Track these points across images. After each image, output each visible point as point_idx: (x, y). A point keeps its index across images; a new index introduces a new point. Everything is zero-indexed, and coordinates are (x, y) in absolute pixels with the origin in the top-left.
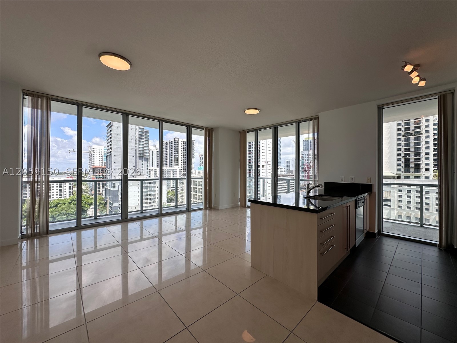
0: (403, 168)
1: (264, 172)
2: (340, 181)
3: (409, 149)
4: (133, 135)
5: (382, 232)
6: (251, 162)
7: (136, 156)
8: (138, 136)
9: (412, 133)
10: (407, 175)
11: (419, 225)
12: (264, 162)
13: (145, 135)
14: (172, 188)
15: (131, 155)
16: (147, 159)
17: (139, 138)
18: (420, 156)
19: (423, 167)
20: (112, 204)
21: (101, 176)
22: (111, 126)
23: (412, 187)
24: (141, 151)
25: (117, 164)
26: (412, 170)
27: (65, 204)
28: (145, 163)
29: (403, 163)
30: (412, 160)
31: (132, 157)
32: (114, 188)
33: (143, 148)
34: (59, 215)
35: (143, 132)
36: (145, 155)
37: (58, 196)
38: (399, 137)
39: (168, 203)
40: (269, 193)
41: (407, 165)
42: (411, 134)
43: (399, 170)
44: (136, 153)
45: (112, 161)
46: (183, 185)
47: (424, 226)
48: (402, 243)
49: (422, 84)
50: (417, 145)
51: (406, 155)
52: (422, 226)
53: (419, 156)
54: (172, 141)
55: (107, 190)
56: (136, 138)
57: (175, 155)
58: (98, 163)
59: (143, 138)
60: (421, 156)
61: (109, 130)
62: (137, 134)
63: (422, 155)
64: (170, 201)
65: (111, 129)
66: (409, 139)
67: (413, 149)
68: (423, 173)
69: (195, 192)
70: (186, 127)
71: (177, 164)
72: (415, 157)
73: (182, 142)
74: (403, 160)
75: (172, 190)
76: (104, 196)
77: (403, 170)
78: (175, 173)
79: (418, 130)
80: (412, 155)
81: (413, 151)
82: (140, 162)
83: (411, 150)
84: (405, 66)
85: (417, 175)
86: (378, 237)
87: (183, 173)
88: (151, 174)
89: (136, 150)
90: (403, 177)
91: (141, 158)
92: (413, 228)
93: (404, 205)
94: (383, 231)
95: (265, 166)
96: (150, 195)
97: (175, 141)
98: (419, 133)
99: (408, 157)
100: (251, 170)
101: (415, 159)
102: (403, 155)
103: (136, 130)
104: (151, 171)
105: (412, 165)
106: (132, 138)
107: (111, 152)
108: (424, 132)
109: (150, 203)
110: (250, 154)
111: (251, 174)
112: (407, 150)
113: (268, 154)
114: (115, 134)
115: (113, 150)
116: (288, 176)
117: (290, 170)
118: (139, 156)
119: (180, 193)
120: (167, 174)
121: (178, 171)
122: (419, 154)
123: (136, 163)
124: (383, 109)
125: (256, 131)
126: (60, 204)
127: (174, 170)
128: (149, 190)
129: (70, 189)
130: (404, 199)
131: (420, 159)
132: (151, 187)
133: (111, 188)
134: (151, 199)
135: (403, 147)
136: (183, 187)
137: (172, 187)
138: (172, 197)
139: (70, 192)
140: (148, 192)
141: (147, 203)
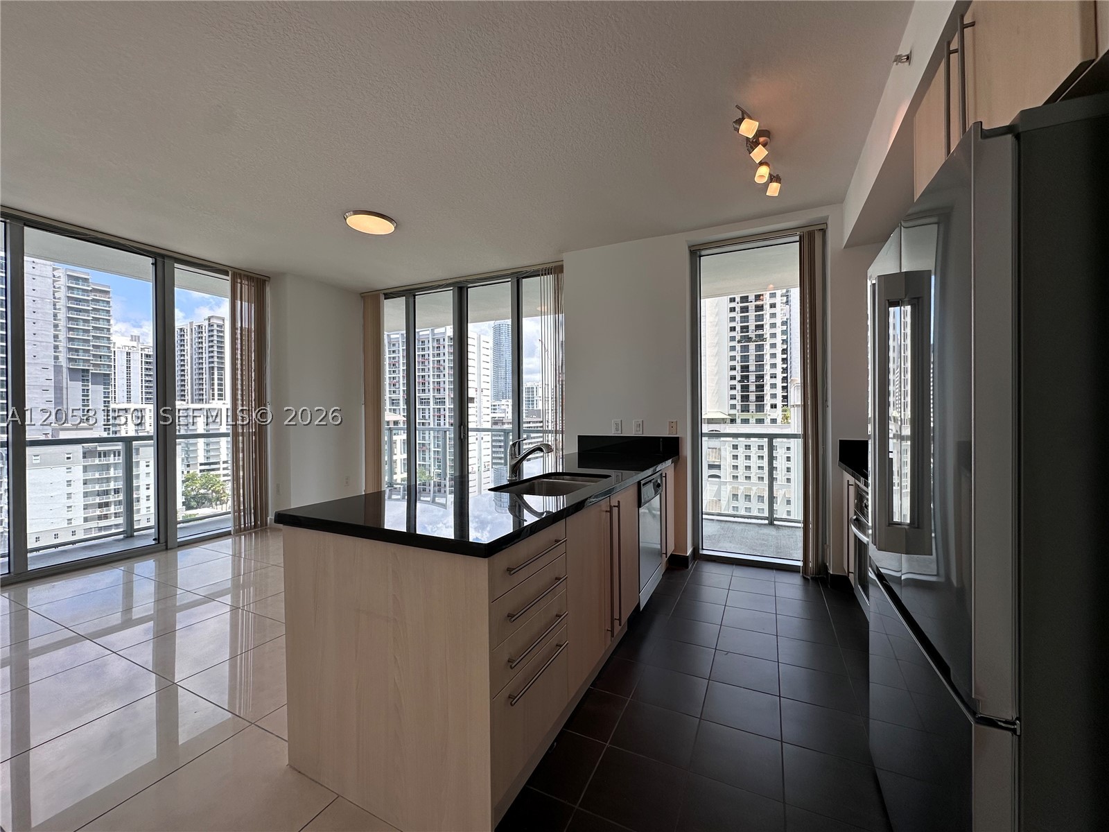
0: (738, 402)
1: (475, 413)
2: (612, 433)
3: (748, 367)
4: (42, 299)
5: (701, 552)
6: (442, 390)
7: (58, 369)
8: (62, 304)
9: (751, 338)
10: (745, 415)
11: (766, 522)
12: (474, 390)
13: (93, 300)
14: (201, 464)
15: (36, 362)
16: (105, 379)
17: (70, 309)
18: (763, 381)
19: (768, 401)
23: (752, 439)
24: (77, 350)
26: (752, 407)
28: (96, 391)
29: (738, 393)
30: (752, 388)
31: (39, 368)
33: (86, 341)
35: (84, 290)
36: (94, 365)
38: (733, 344)
40: (486, 464)
41: (745, 398)
42: (749, 339)
43: (733, 407)
44: (56, 358)
47: (775, 522)
48: (739, 572)
49: (774, 189)
50: (758, 359)
51: (743, 378)
52: (771, 524)
54: (200, 327)
56: (57, 307)
59: (87, 311)
60: (765, 381)
62: (61, 295)
63: (766, 378)
64: (198, 502)
66: (745, 349)
67: (754, 368)
68: (768, 413)
70: (150, 260)
71: (220, 395)
72: (756, 382)
74: (739, 387)
75: (201, 471)
77: (739, 407)
79: (760, 332)
80: (752, 378)
81: (753, 372)
82: (74, 389)
83: (750, 368)
84: (740, 121)
85: (760, 416)
86: (693, 565)
89: (56, 347)
90: (738, 421)
91: (81, 375)
92: (757, 529)
93: (741, 473)
94: (703, 549)
95: (475, 400)
97: (210, 325)
98: (761, 337)
99: (746, 383)
100: (442, 410)
101: (757, 387)
102: (738, 378)
103: (54, 281)
105: (752, 397)
106: (39, 306)
108: (768, 336)
110: (438, 368)
111: (442, 418)
112: (745, 368)
113: (482, 370)
116: (530, 422)
117: (535, 408)
118: (69, 369)
122: (762, 377)
123: (58, 389)
124: (700, 256)
125: (410, 293)
128: (112, 475)
130: (741, 462)
131: (763, 386)
135: (738, 362)
137: (203, 462)
138: (202, 491)
140: (108, 480)
141: (106, 517)
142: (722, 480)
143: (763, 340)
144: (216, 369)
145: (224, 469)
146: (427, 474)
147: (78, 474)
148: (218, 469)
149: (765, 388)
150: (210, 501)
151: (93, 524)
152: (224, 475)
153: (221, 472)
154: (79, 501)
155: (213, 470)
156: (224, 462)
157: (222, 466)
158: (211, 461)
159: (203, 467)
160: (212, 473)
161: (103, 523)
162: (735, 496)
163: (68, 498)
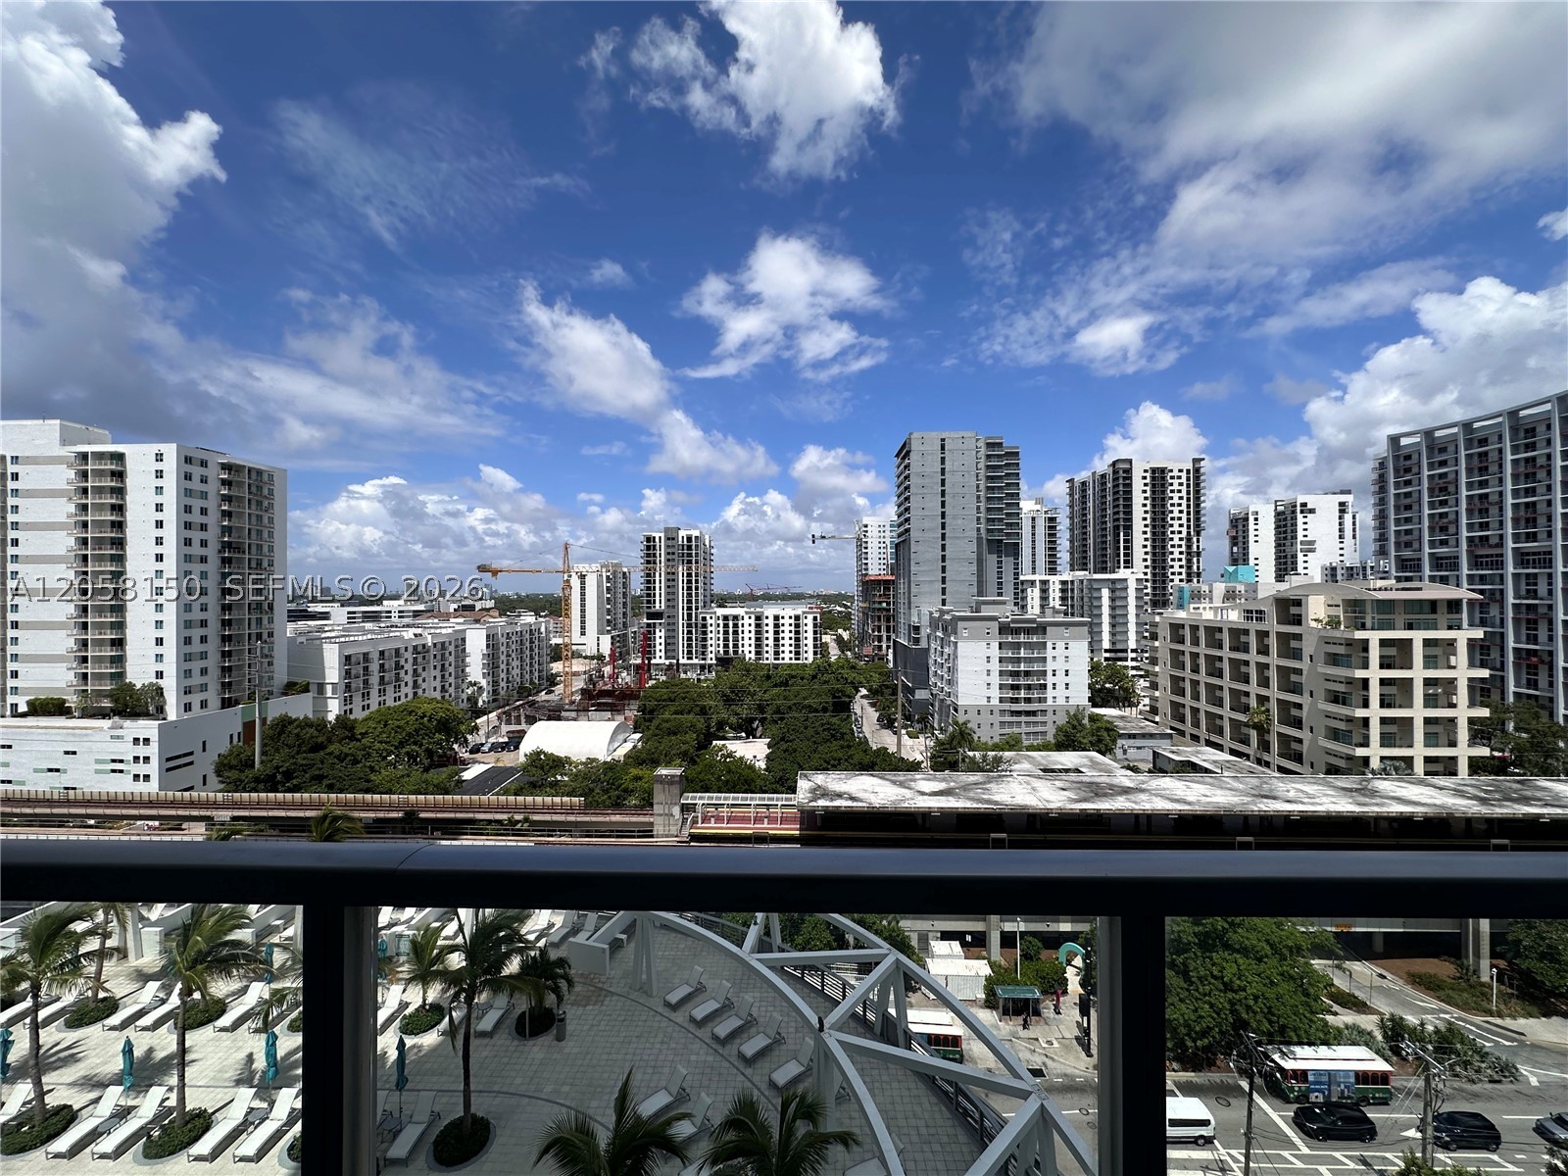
4: (969, 472)
7: (979, 539)
8: (983, 473)
13: (1007, 465)
14: (1106, 651)
15: (965, 535)
16: (1015, 550)
17: (988, 478)
20: (912, 691)
21: (884, 605)
22: (908, 453)
24: (993, 520)
25: (926, 568)
27: (802, 679)
28: (1008, 562)
31: (967, 542)
32: (917, 641)
33: (1001, 509)
34: (790, 708)
35: (999, 456)
36: (1007, 534)
37: (792, 655)
39: (1093, 706)
44: (978, 529)
45: (909, 560)
46: (1157, 644)
54: (1103, 476)
55: (898, 645)
56: (979, 478)
57: (1116, 528)
58: (876, 569)
59: (1001, 478)
61: (902, 466)
62: (981, 465)
64: (1103, 699)
65: (907, 461)
69: (1210, 674)
71: (1126, 562)
73: (1146, 471)
75: (1106, 659)
76: (891, 665)
78: (1118, 594)
82: (992, 562)
87: (1154, 595)
88: (1029, 599)
89: (978, 519)
91: (995, 546)
96: (1027, 674)
97: (1115, 472)
103: (977, 452)
104: (1029, 590)
106: (967, 480)
107: (907, 531)
109: (1028, 700)
114: (917, 474)
115: (913, 525)
118: (988, 540)
119: (1142, 673)
120: (1086, 599)
121: (1132, 586)
123: (980, 562)
126: (793, 677)
127: (1114, 581)
128: (1022, 655)
129: (815, 639)
132: (1029, 646)
133: (909, 641)
134: (1029, 687)
136: (1155, 649)
137: (1109, 648)
138: (1107, 685)
139: (815, 646)
140: (1018, 660)
141: (1015, 700)
144: (1121, 528)
145: (1133, 659)
146: (1545, 719)
147: (995, 651)
148: (1126, 659)
150: (1117, 699)
151: (1007, 706)
152: (1133, 668)
153: (1130, 664)
154: (995, 680)
155: (1120, 659)
156: (1133, 651)
157: (1132, 655)
158: (1119, 646)
159: (1107, 655)
160: (1119, 663)
161: (1015, 707)
163: (988, 675)
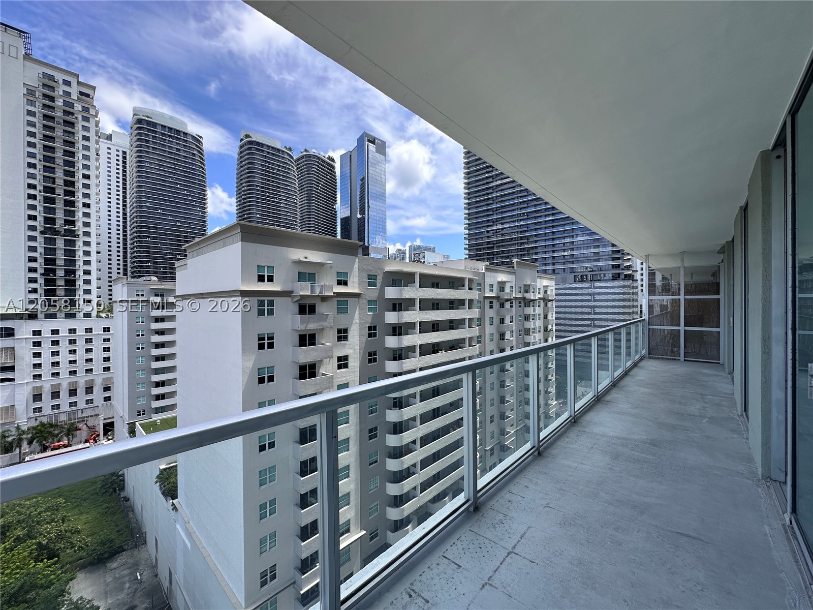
0: (40, 297)
3: (55, 260)
9: (58, 231)
18: (75, 276)
19: (80, 296)
29: (40, 285)
30: (61, 282)
38: (32, 233)
41: (50, 293)
42: (57, 233)
50: (68, 254)
51: (47, 272)
53: (73, 276)
60: (77, 276)
63: (77, 273)
66: (52, 241)
67: (62, 263)
72: (65, 276)
74: (41, 281)
79: (71, 227)
80: (60, 273)
81: (61, 266)
83: (58, 262)
90: (41, 316)
93: (46, 371)
98: (73, 233)
99: (51, 276)
101: (66, 281)
102: (41, 270)
105: (61, 291)
108: (81, 233)
112: (50, 262)
122: (74, 272)
130: (46, 359)
131: (74, 281)
135: (40, 254)
142: (16, 382)
143: (75, 236)
149: (77, 283)
162: (37, 397)
